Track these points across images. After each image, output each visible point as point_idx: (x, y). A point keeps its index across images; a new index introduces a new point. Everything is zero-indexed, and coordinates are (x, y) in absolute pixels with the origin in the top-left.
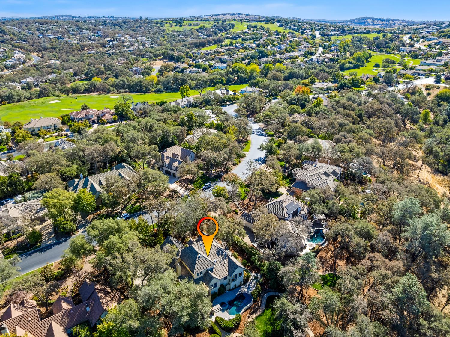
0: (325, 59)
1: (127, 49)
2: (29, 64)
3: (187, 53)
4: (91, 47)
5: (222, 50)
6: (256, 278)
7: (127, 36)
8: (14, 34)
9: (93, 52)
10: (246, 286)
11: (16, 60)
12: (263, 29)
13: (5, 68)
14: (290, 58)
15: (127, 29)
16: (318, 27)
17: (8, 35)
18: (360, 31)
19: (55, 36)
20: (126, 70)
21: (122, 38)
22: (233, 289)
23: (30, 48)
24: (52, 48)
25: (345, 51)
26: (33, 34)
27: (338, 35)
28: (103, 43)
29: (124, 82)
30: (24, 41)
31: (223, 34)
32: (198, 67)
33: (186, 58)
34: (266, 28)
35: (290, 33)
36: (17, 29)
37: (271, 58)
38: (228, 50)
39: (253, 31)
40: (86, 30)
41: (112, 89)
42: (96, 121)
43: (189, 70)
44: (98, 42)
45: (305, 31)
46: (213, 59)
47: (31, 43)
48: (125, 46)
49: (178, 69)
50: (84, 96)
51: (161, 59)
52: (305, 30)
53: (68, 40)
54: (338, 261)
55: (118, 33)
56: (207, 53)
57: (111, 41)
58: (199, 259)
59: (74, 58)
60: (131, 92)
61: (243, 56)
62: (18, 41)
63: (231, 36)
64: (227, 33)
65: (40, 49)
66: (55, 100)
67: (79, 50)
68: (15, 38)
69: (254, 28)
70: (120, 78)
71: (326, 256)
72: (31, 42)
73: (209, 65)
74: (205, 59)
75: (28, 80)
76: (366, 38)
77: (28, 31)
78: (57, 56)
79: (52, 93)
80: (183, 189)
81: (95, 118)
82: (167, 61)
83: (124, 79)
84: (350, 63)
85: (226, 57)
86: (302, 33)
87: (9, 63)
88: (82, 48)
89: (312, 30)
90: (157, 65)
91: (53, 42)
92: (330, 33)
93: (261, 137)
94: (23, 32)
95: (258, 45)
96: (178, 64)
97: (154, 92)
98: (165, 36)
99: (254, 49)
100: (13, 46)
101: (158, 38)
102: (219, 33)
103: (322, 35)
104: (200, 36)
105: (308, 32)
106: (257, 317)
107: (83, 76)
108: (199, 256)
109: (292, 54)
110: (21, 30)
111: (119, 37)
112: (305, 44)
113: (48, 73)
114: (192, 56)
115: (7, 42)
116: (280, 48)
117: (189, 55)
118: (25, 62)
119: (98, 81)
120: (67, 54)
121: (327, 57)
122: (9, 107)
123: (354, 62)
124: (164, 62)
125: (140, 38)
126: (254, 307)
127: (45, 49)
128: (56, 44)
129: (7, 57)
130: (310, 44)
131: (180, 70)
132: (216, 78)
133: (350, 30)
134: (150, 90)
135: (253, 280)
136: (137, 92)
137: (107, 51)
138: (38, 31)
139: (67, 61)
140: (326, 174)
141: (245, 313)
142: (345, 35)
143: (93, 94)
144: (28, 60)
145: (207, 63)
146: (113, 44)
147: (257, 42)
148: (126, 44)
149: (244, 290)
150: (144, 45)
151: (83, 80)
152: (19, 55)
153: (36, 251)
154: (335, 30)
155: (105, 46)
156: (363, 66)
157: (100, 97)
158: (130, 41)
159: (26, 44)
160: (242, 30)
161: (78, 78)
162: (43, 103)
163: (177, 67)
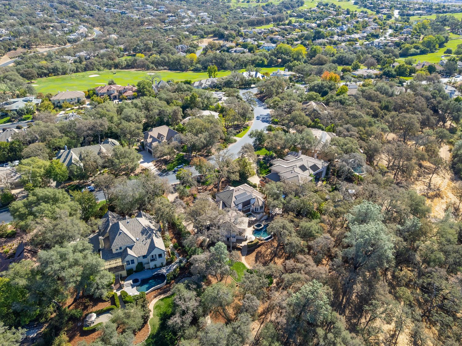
0: (388, 43)
1: (185, 26)
2: (89, 38)
3: (239, 31)
4: (150, 22)
5: (277, 29)
6: (181, 262)
7: (190, 12)
8: (84, 9)
9: (151, 27)
10: (167, 268)
11: (78, 34)
12: (334, 8)
13: (67, 42)
14: (349, 41)
15: (192, 4)
16: (398, 6)
17: (79, 9)
18: (451, 9)
19: (120, 11)
20: (171, 47)
21: (183, 14)
22: (153, 269)
23: (95, 23)
24: (114, 23)
25: (419, 34)
26: (100, 9)
27: (421, 15)
28: (163, 19)
29: (164, 59)
30: (91, 16)
31: (289, 12)
32: (245, 46)
33: (237, 36)
34: (337, 6)
35: (362, 12)
36: (87, 4)
37: (327, 39)
38: (283, 29)
39: (322, 9)
40: (150, 5)
41: (151, 65)
42: (117, 97)
43: (234, 49)
44: (158, 17)
45: (381, 10)
46: (265, 38)
47: (97, 18)
48: (184, 22)
49: (224, 48)
50: (123, 71)
51: (211, 37)
52: (383, 8)
53: (130, 15)
54: (276, 259)
55: (181, 8)
56: (260, 31)
57: (172, 16)
58: (119, 235)
59: (131, 33)
60: (169, 70)
61: (297, 37)
62: (86, 16)
63: (296, 15)
64: (293, 12)
65: (104, 24)
66: (95, 74)
67: (139, 26)
68: (84, 12)
69: (324, 6)
70: (163, 55)
71: (266, 251)
72: (97, 16)
73: (257, 45)
74: (254, 39)
75: (82, 53)
76: (453, 18)
77: (97, 6)
78: (117, 31)
79: (97, 67)
80: (156, 169)
81: (116, 93)
82: (217, 40)
83: (165, 56)
84: (417, 48)
85: (278, 36)
86: (378, 12)
87: (72, 37)
88: (142, 23)
89: (390, 9)
90: (205, 43)
91: (117, 17)
92: (411, 12)
93: (265, 123)
94: (92, 7)
95: (319, 26)
96: (226, 43)
97: (192, 70)
98: (228, 13)
99: (313, 29)
100: (80, 21)
101: (220, 15)
102: (285, 11)
103: (401, 15)
104: (264, 13)
105: (385, 11)
106: (164, 298)
107: (132, 52)
108: (120, 233)
109: (353, 36)
110: (91, 5)
111: (180, 13)
112: (374, 25)
113: (101, 48)
114: (244, 34)
115: (76, 16)
116: (342, 29)
117: (240, 33)
118: (86, 36)
119: (141, 57)
120: (126, 29)
121: (392, 41)
122: (52, 79)
123: (422, 47)
124: (213, 40)
125: (202, 14)
126: (165, 289)
127: (108, 24)
128: (118, 19)
129: (71, 32)
130: (379, 25)
131: (226, 49)
132: (257, 59)
133: (438, 9)
134: (188, 68)
135: (177, 263)
136: (176, 70)
137: (165, 27)
138: (106, 5)
139: (124, 36)
140: (303, 168)
141: (154, 292)
142: (431, 15)
143: (133, 70)
144: (90, 35)
145: (256, 43)
146: (172, 20)
147: (318, 22)
148: (186, 20)
149: (164, 271)
150: (203, 22)
151: (131, 55)
152: (83, 29)
153: (5, 211)
154: (419, 9)
155: (164, 22)
156: (432, 52)
157: (137, 74)
158: (190, 17)
159: (92, 19)
160: (311, 8)
161: (127, 53)
162: (83, 76)
163: (224, 46)
